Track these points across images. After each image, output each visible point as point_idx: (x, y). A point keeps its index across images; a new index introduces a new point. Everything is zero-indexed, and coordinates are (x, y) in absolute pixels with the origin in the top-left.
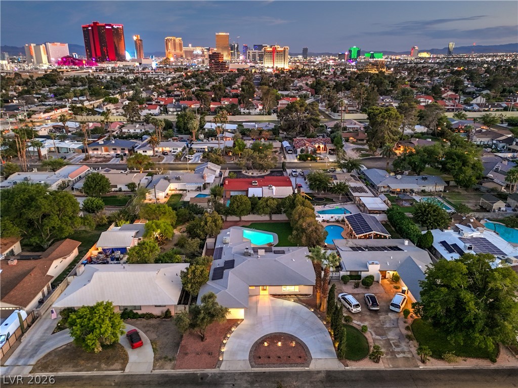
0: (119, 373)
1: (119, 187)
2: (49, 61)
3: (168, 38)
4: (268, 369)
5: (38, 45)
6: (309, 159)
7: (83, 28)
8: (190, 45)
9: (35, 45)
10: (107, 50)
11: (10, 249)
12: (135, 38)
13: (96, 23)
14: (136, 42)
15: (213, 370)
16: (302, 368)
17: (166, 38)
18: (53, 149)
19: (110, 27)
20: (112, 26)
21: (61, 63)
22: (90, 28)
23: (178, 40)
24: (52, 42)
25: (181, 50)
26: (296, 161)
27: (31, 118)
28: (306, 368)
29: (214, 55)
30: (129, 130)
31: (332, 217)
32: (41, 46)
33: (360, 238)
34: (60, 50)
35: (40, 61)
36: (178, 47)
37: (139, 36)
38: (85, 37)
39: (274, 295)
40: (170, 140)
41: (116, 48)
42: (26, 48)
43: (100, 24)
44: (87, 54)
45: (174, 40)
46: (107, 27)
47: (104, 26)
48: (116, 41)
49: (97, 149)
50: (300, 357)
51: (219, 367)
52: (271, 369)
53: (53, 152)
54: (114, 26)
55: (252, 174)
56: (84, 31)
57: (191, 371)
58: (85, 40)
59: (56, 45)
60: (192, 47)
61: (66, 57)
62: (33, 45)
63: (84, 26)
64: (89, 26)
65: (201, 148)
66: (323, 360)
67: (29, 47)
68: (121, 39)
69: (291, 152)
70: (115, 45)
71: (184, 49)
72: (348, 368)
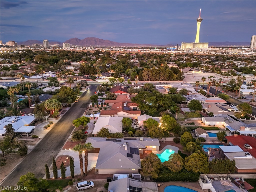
0: (71, 134)
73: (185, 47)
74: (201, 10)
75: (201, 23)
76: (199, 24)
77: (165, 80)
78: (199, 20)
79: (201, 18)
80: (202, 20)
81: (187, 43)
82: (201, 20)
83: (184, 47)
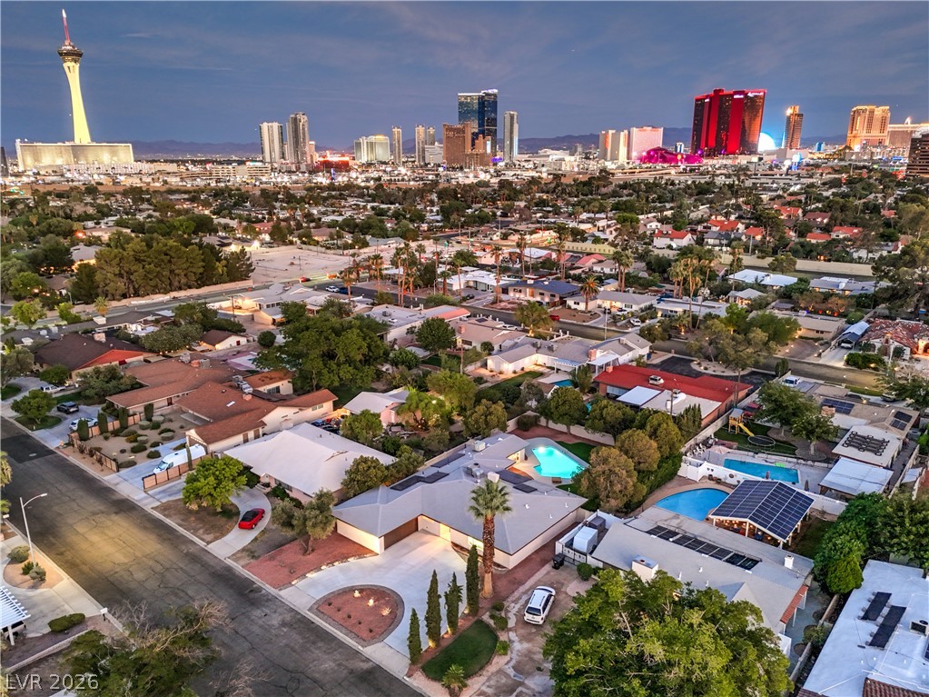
0: (202, 544)
1: (474, 344)
2: (629, 158)
3: (859, 107)
4: (322, 622)
5: (619, 130)
6: (872, 365)
7: (697, 100)
8: (908, 120)
9: (614, 131)
10: (727, 136)
11: (274, 386)
12: (789, 112)
13: (720, 91)
14: (789, 118)
15: (272, 589)
16: (355, 644)
17: (855, 109)
18: (472, 284)
19: (742, 96)
20: (746, 94)
21: (645, 158)
22: (707, 100)
23: (879, 111)
24: (640, 126)
25: (882, 129)
26: (841, 365)
27: (507, 239)
28: (360, 647)
29: (926, 139)
30: (602, 269)
31: (731, 476)
32: (622, 133)
33: (720, 525)
34: (648, 138)
35: (614, 158)
36: (876, 124)
37: (797, 107)
38: (695, 116)
39: (455, 545)
40: (628, 291)
41: (744, 131)
42: (601, 138)
43: (725, 92)
44: (693, 144)
45: (872, 112)
46: (736, 97)
47: (732, 95)
48: (747, 120)
49: (520, 291)
50: (371, 631)
51: (280, 590)
52: (324, 623)
53: (471, 287)
54: (750, 95)
55: (706, 369)
56: (696, 105)
57: (254, 578)
58: (695, 120)
59: (645, 130)
60: (912, 123)
61: (656, 150)
62: (611, 132)
63: (699, 96)
64: (707, 97)
65: (671, 311)
66: (392, 651)
67: (606, 135)
68: (756, 116)
69: (849, 346)
70: (744, 127)
71: (890, 127)
72: (407, 679)
73: (37, 158)
74: (64, 15)
75: (80, 67)
76: (73, 71)
77: (190, 287)
78: (68, 54)
79: (73, 47)
80: (80, 55)
81: (40, 144)
82: (76, 55)
83: (29, 161)
